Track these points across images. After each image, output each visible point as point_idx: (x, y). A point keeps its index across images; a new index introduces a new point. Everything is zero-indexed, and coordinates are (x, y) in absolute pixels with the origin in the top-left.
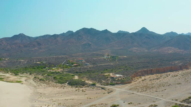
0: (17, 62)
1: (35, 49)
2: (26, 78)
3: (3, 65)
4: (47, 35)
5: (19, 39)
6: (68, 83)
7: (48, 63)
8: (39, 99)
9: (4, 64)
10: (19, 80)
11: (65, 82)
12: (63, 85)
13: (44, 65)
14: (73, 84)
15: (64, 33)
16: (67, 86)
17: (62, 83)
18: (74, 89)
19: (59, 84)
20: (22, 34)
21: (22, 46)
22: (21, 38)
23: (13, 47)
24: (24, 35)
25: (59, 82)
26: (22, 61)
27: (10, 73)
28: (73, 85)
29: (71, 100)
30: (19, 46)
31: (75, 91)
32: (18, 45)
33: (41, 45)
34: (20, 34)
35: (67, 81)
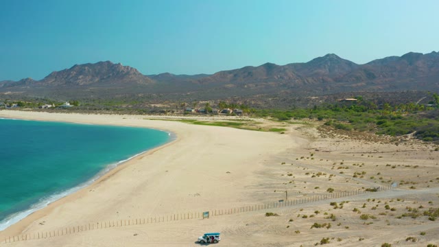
0: (299, 100)
1: (359, 84)
2: (303, 125)
3: (263, 105)
4: (392, 58)
5: (325, 66)
6: (416, 135)
7: (376, 101)
8: (299, 160)
9: (267, 103)
10: (279, 128)
11: (408, 130)
12: (398, 137)
13: (364, 104)
14: (429, 136)
15: (434, 52)
16: (412, 141)
17: (397, 132)
18: (431, 146)
19: (389, 136)
20: (333, 54)
21: (329, 79)
22: (329, 64)
23: (308, 81)
24: (337, 56)
25: (389, 132)
26: (314, 98)
27: (269, 118)
28: (430, 138)
29: (408, 169)
30: (323, 79)
31: (431, 151)
32: (321, 78)
33: (374, 77)
34: (328, 55)
35: (415, 129)
